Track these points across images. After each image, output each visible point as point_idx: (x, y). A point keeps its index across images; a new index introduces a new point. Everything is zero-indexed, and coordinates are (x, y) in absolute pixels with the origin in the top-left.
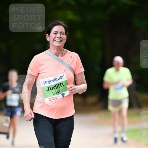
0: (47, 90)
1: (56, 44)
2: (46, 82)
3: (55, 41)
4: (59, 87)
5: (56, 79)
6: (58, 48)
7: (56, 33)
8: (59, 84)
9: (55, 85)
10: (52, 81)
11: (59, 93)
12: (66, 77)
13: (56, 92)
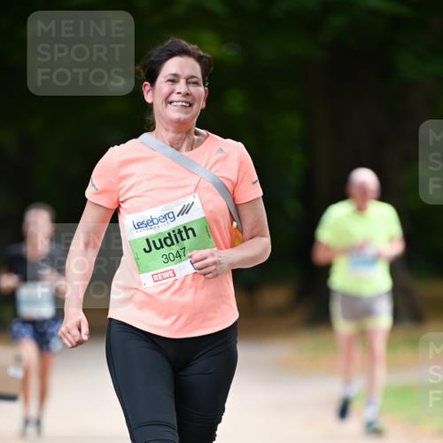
0: (145, 250)
1: (174, 113)
2: (139, 226)
3: (169, 105)
4: (183, 239)
5: (171, 215)
6: (180, 126)
7: (174, 80)
8: (182, 229)
9: (169, 234)
10: (159, 220)
11: (183, 257)
12: (201, 207)
13: (171, 255)
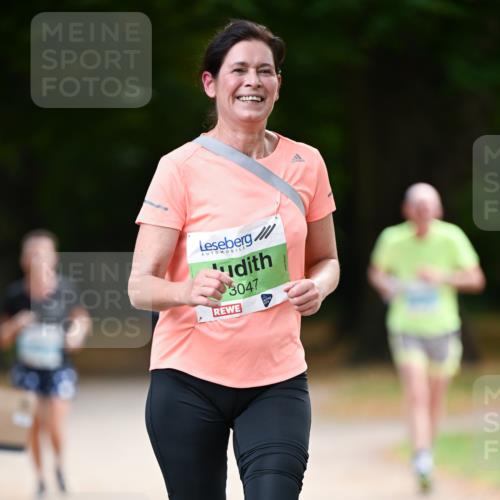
1: (243, 110)
3: (237, 101)
4: (257, 269)
5: (248, 239)
6: (250, 124)
7: (241, 69)
8: (258, 257)
9: (243, 261)
10: (234, 243)
11: (254, 291)
12: (283, 230)
13: (241, 287)
